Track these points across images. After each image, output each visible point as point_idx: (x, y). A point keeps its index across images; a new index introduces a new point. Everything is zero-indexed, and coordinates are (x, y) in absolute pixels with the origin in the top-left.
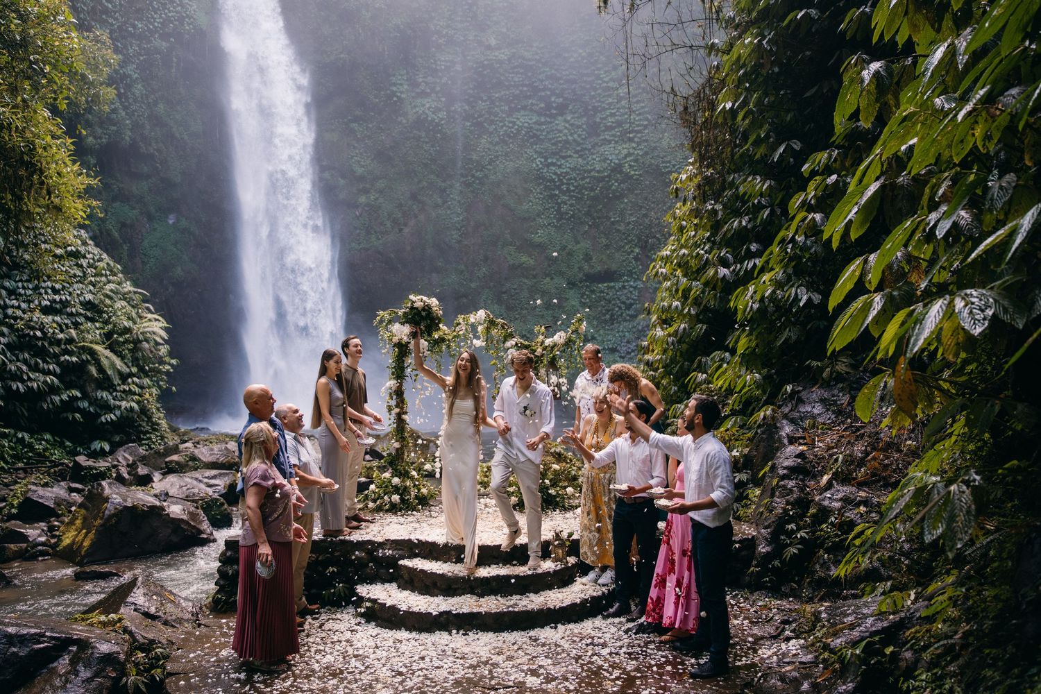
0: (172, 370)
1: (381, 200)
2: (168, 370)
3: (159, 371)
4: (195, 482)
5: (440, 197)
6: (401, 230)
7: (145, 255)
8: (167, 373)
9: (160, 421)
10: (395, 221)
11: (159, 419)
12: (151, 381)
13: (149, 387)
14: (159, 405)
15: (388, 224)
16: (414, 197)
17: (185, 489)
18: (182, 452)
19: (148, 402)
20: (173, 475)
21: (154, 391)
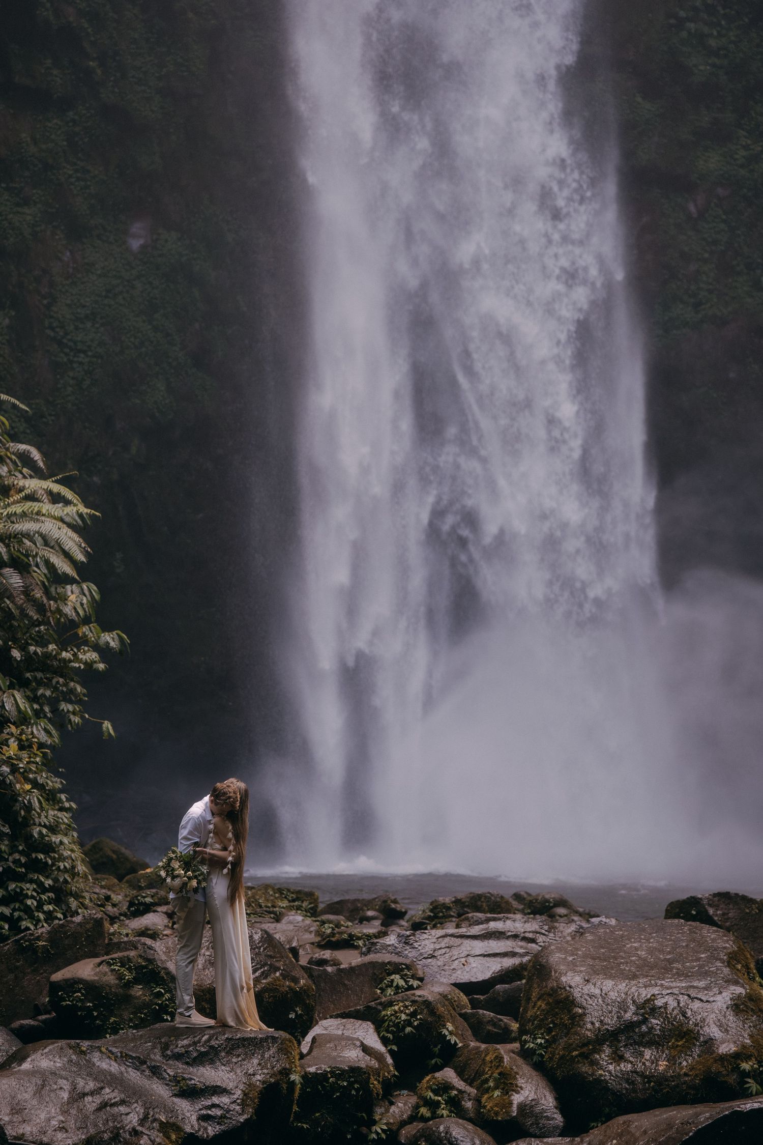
0: (101, 666)
2: (89, 665)
3: (63, 669)
4: (133, 1075)
8: (88, 674)
9: (56, 839)
11: (53, 829)
12: (33, 699)
13: (23, 720)
14: (54, 783)
17: (91, 1103)
18: (118, 946)
19: (14, 770)
20: (54, 1046)
21: (39, 732)
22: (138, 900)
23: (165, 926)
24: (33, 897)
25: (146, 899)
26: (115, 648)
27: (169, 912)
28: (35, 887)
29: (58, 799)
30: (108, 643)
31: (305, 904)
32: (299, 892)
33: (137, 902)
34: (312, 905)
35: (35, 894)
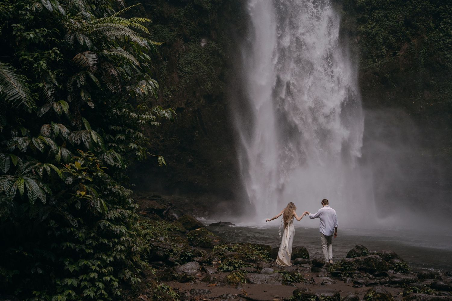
1: (377, 28)
5: (433, 22)
6: (395, 54)
7: (181, 71)
10: (390, 47)
15: (384, 49)
16: (407, 23)
22: (185, 254)
23: (198, 269)
24: (95, 271)
25: (189, 254)
26: (168, 117)
27: (201, 261)
28: (99, 263)
29: (127, 202)
30: (164, 114)
31: (265, 251)
32: (263, 245)
33: (184, 255)
34: (269, 252)
35: (98, 269)
